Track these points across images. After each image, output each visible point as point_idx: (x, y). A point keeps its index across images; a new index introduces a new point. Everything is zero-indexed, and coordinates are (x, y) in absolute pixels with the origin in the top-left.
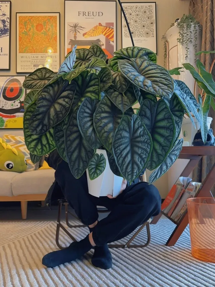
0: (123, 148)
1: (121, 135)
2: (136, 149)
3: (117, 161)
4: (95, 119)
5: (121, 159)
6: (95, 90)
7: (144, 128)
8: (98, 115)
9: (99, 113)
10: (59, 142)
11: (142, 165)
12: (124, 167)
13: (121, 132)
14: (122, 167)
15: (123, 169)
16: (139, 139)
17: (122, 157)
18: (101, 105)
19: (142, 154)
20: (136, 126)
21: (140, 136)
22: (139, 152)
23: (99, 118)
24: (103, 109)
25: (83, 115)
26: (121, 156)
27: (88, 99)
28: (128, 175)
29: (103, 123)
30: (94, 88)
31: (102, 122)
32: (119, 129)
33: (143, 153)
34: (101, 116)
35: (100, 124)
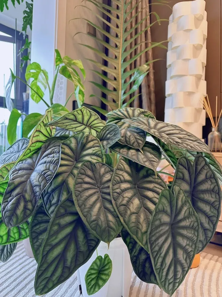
0: (162, 242)
1: (160, 220)
2: (180, 240)
3: (154, 264)
4: (113, 193)
5: (160, 260)
6: (97, 152)
7: (189, 206)
8: (116, 187)
9: (117, 184)
10: (37, 241)
11: (187, 264)
12: (164, 274)
13: (160, 216)
14: (161, 273)
15: (162, 276)
16: (183, 224)
17: (161, 257)
18: (118, 172)
19: (187, 247)
20: (180, 203)
21: (184, 219)
22: (184, 245)
23: (118, 191)
24: (121, 177)
25: (81, 187)
26: (160, 254)
27: (86, 163)
28: (169, 284)
29: (126, 199)
30: (94, 150)
31: (124, 198)
32: (158, 210)
33: (189, 245)
34: (121, 188)
35: (123, 200)
